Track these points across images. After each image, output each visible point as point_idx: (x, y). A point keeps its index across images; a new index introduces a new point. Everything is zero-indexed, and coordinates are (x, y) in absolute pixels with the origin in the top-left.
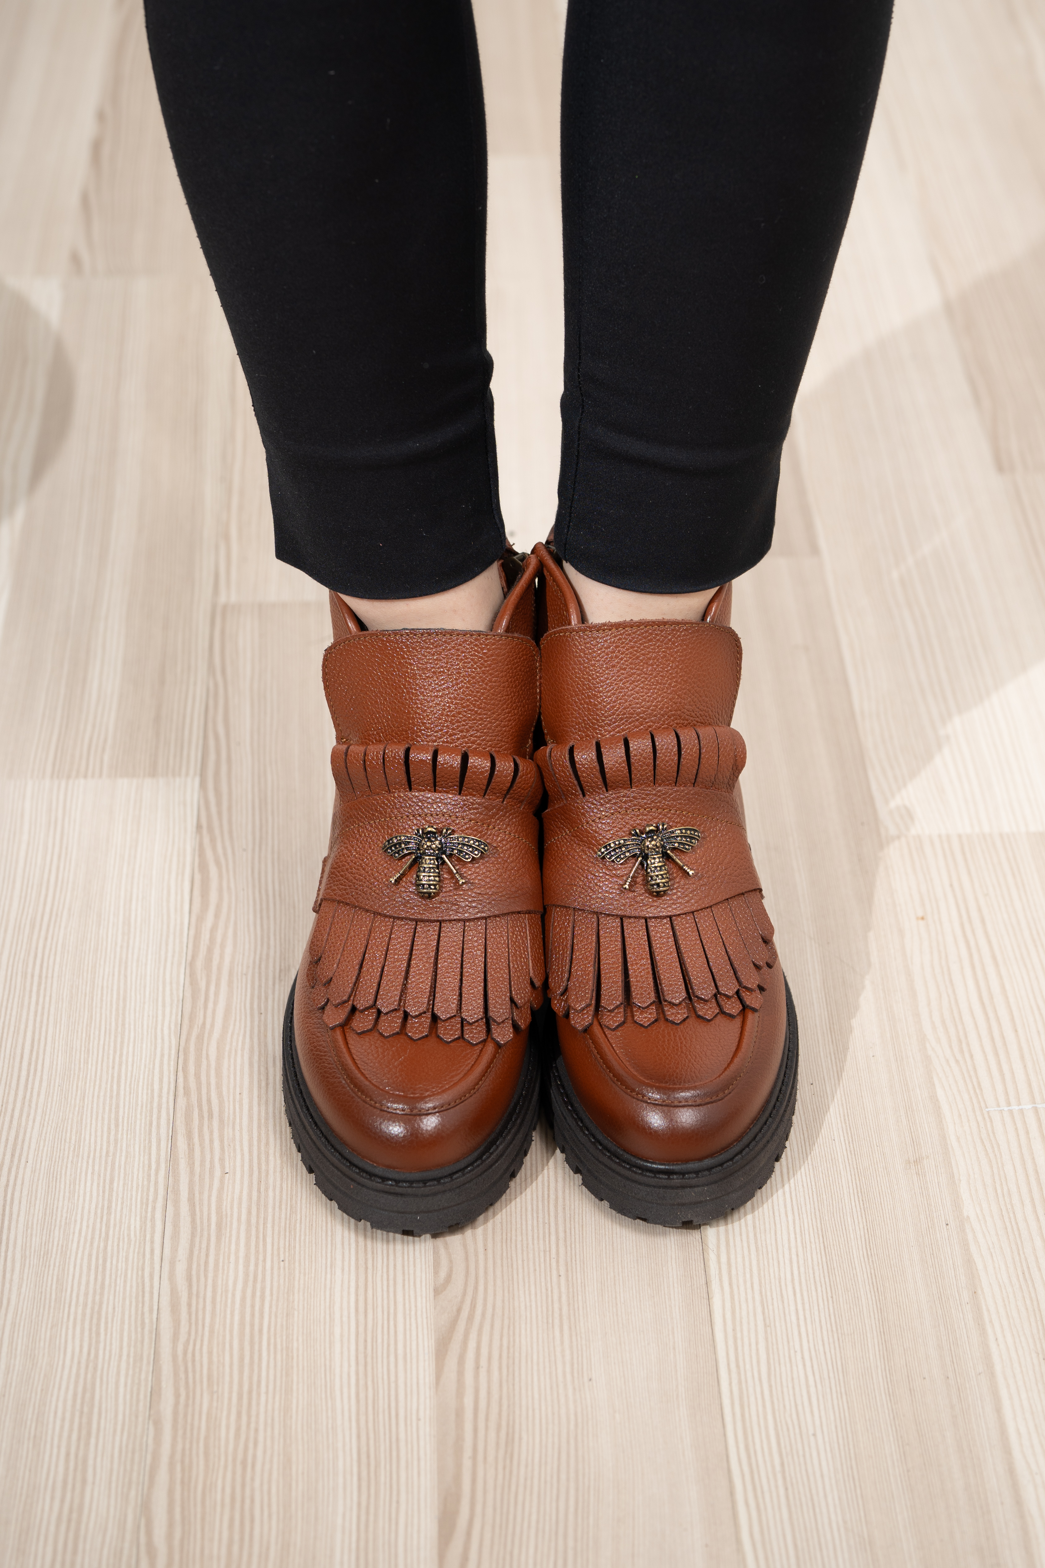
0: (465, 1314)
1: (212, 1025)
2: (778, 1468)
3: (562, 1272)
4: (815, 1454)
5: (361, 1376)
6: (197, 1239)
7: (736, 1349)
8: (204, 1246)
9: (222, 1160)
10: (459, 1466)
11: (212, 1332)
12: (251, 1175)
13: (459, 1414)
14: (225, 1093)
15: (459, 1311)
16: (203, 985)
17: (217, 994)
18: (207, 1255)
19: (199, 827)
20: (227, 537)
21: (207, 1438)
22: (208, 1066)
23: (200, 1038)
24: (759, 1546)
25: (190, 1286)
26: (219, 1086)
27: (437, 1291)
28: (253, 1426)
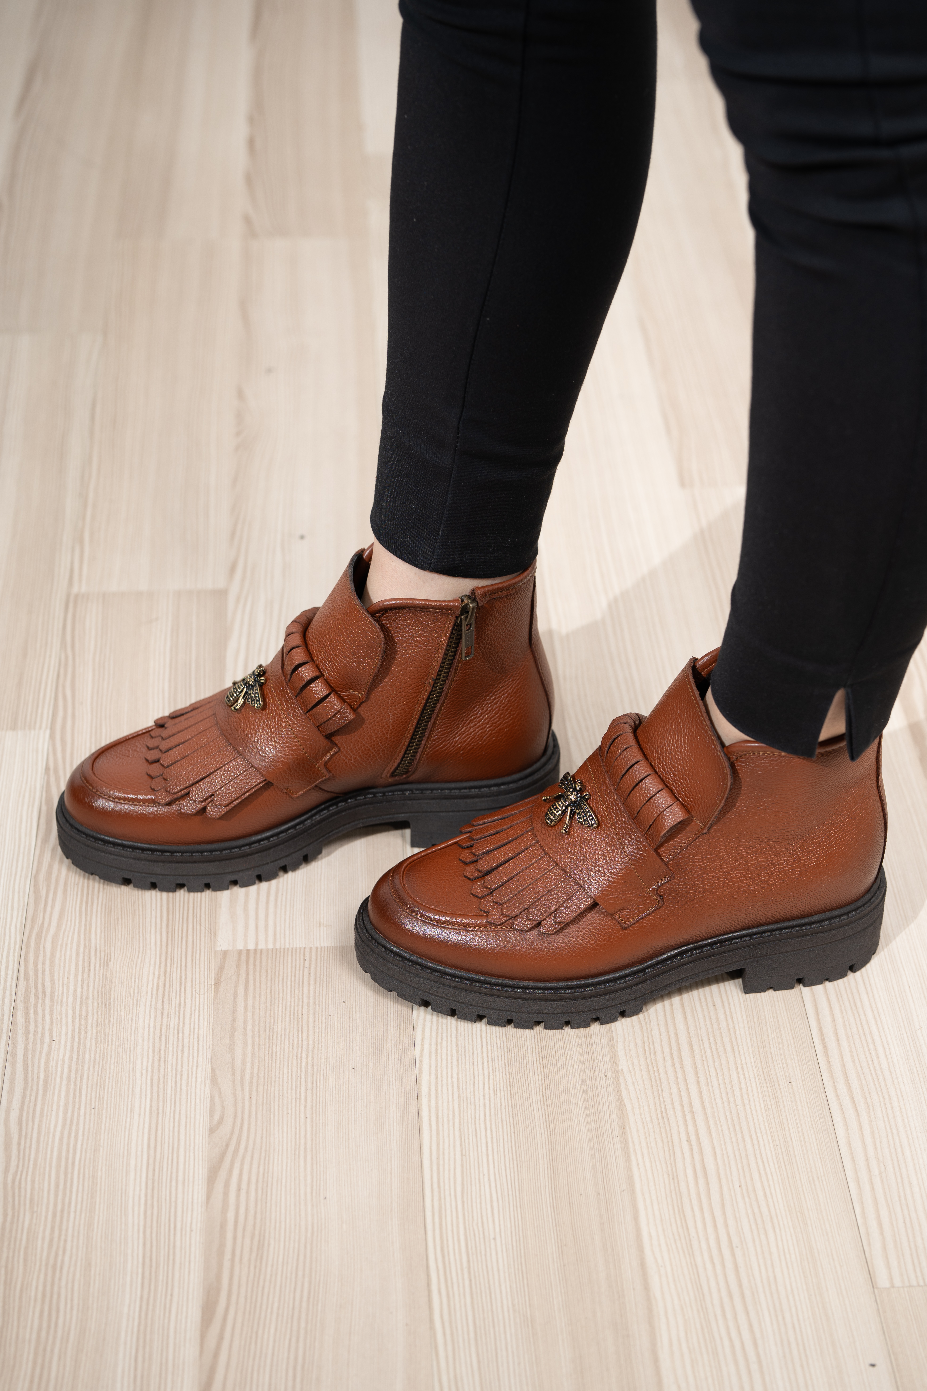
0: (232, 1148)
1: (49, 925)
2: (465, 1264)
3: (308, 1115)
4: (494, 1253)
5: (149, 1197)
6: (28, 1093)
7: (438, 1173)
8: (33, 1098)
9: (51, 1030)
10: (220, 1266)
11: (35, 1165)
12: (73, 1042)
13: (223, 1226)
14: (56, 977)
15: (227, 1146)
16: (44, 893)
17: (54, 900)
18: (35, 1105)
19: (47, 769)
20: (81, 541)
21: (26, 1248)
22: (44, 956)
23: (39, 935)
24: (447, 1324)
25: (20, 1129)
26: (52, 972)
27: (212, 1131)
28: (63, 1237)
